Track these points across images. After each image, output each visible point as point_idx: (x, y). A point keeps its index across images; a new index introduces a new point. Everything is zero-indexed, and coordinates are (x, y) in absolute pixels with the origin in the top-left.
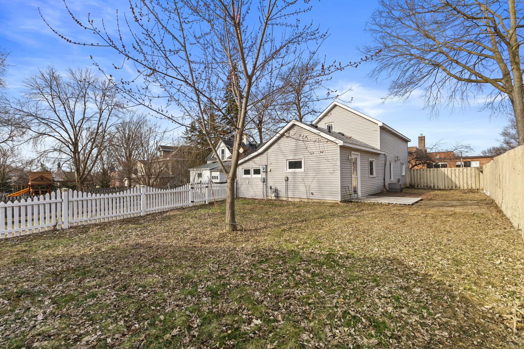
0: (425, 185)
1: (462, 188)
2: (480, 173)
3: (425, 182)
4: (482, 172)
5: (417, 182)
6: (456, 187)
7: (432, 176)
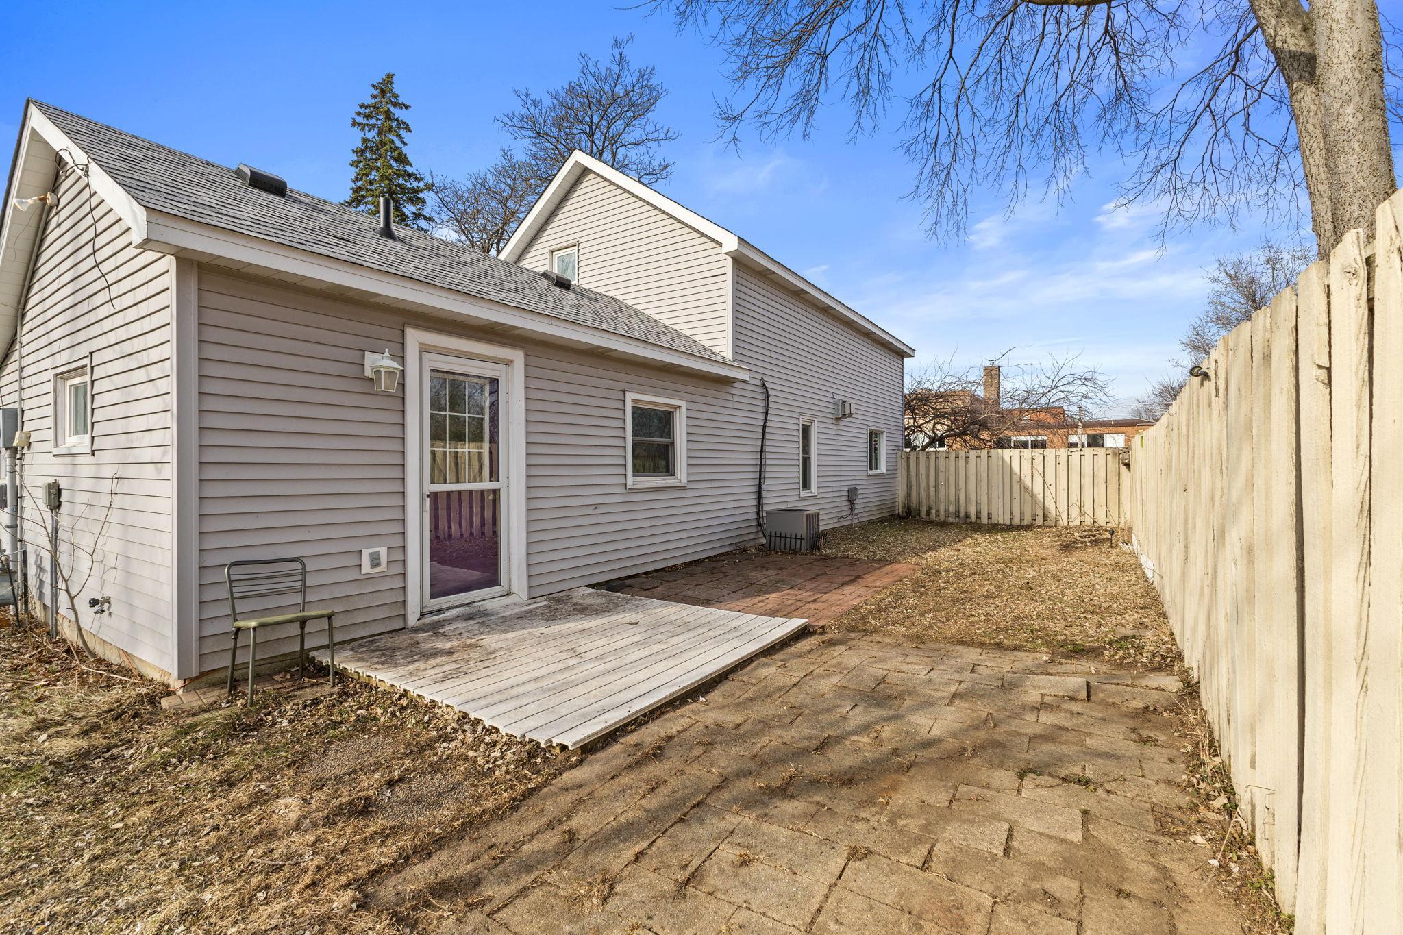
0: (952, 509)
1: (1064, 521)
2: (1123, 469)
3: (952, 498)
4: (1128, 465)
5: (928, 496)
6: (1045, 517)
7: (972, 478)
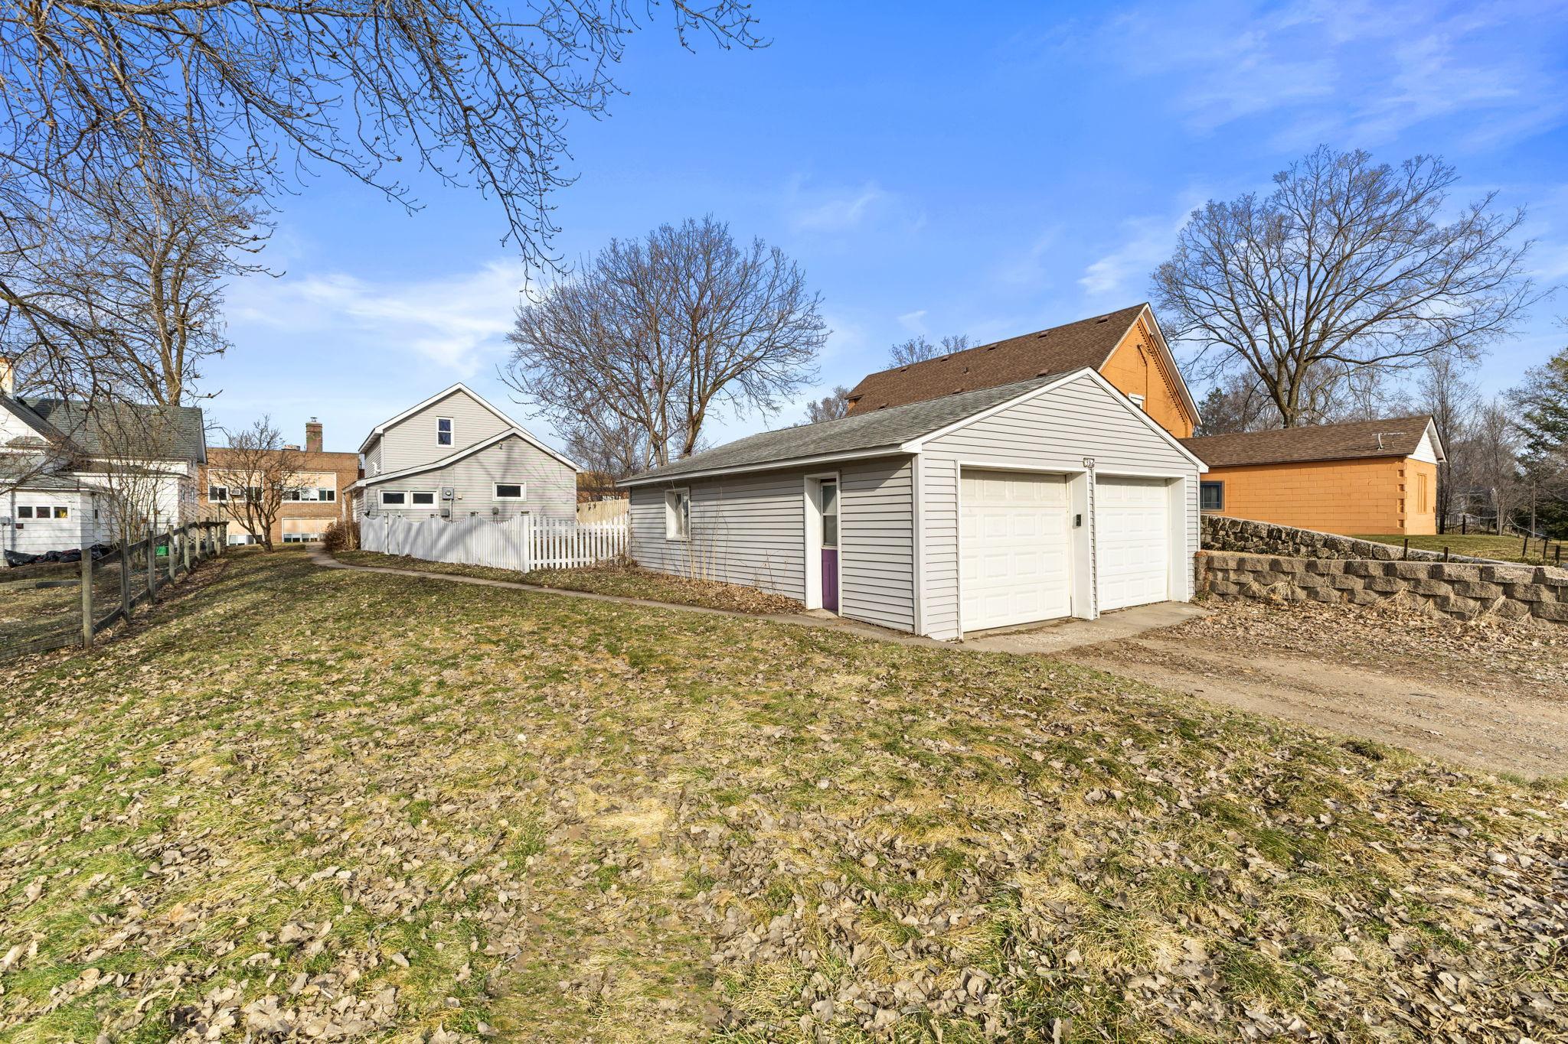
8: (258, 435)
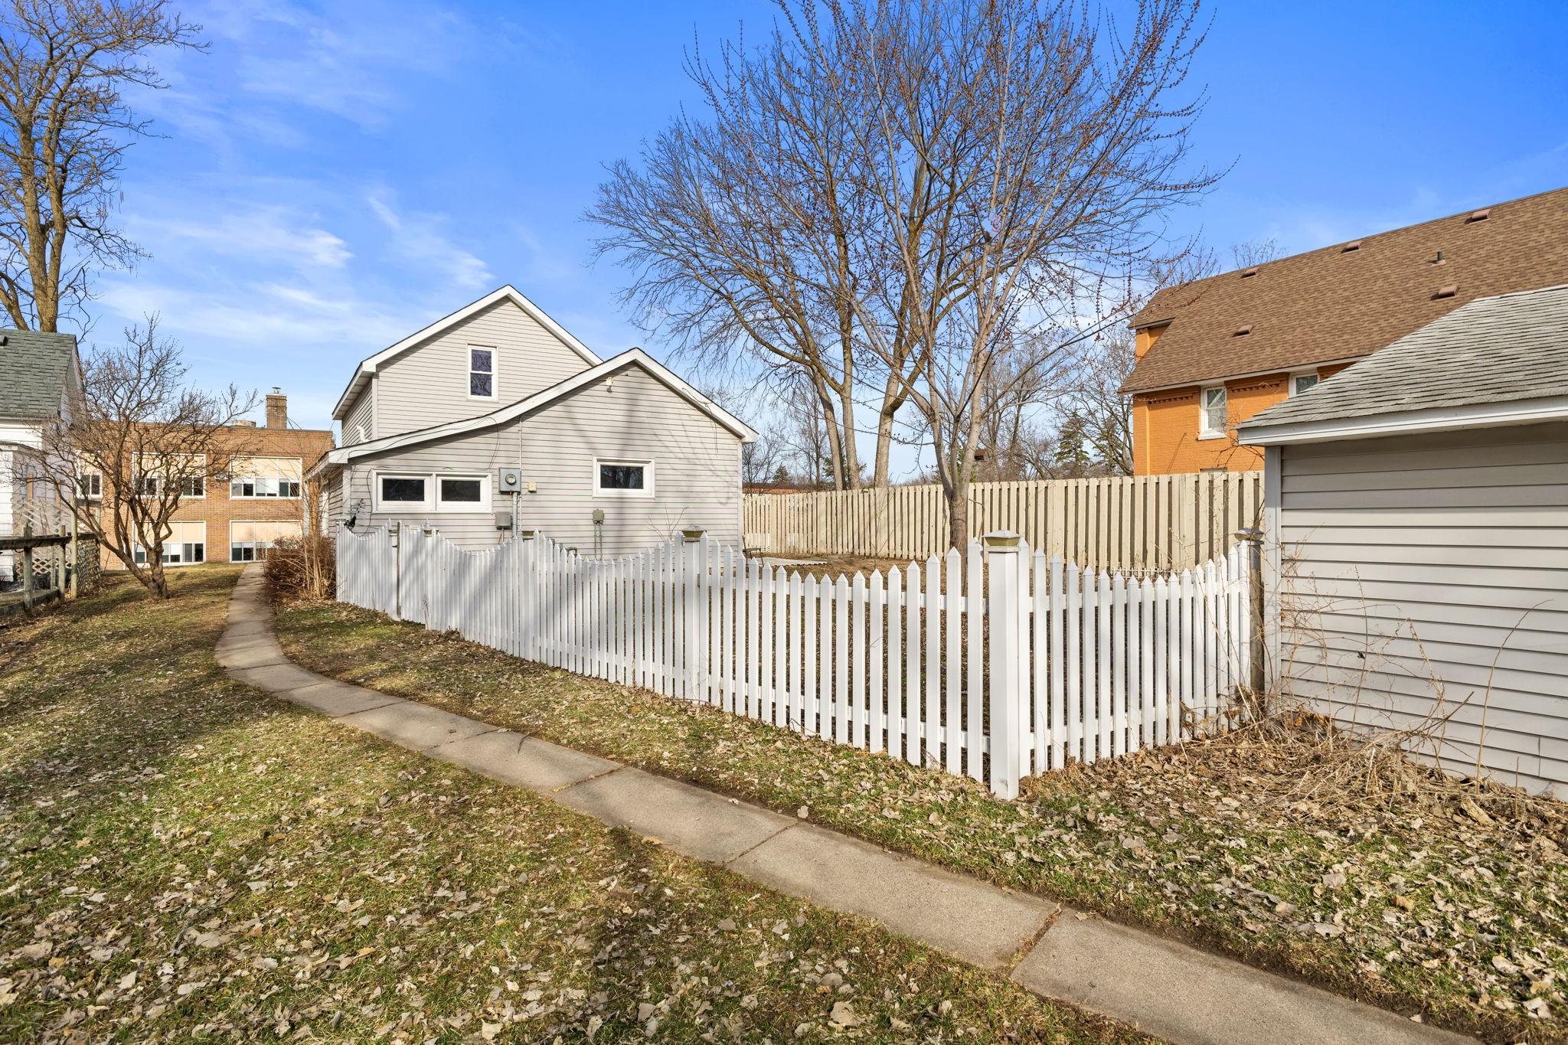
8: (133, 356)
